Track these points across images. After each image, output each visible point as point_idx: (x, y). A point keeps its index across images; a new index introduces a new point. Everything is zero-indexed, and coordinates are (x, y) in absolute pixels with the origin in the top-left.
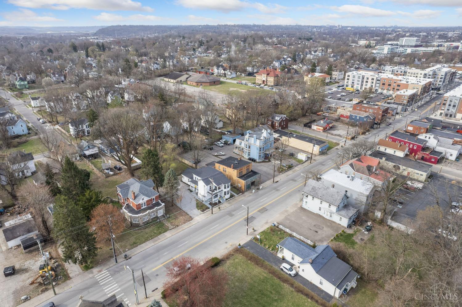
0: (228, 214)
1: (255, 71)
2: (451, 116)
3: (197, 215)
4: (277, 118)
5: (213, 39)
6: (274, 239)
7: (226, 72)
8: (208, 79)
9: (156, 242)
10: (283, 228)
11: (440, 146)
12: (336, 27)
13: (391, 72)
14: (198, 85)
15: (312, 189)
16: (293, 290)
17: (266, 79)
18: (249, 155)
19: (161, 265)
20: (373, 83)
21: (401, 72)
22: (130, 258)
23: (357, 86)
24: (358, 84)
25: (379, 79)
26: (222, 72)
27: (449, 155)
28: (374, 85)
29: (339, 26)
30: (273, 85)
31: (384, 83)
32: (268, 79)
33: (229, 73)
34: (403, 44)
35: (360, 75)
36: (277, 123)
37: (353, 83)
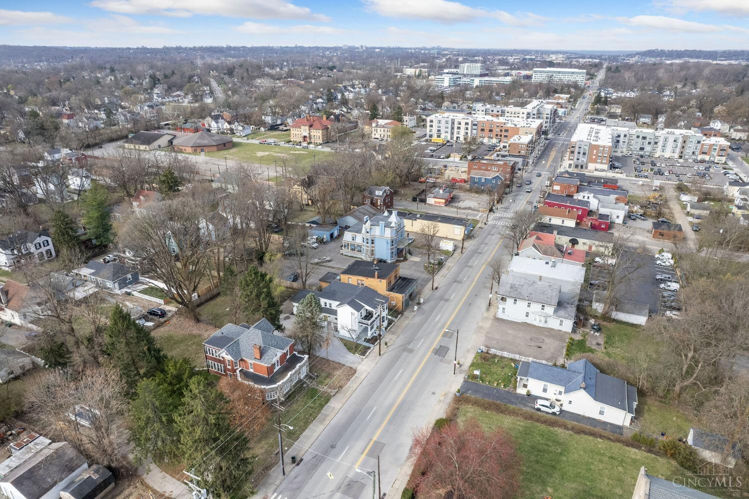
0: (404, 350)
1: (279, 122)
2: (582, 167)
3: (360, 363)
4: (379, 193)
5: (175, 72)
6: (495, 370)
7: (233, 126)
8: (214, 140)
9: (327, 422)
10: (499, 353)
11: (603, 207)
12: (358, 48)
13: (484, 113)
14: (195, 151)
15: (511, 287)
16: (571, 432)
17: (309, 134)
18: (372, 254)
19: (363, 456)
20: (467, 129)
21: (498, 112)
22: (301, 460)
23: (445, 136)
24: (446, 132)
25: (476, 123)
26: (225, 128)
27: (616, 217)
28: (469, 131)
29: (362, 46)
30: (321, 142)
31: (483, 128)
32: (311, 133)
33: (240, 128)
34: (465, 73)
35: (447, 119)
36: (379, 201)
37: (439, 131)
